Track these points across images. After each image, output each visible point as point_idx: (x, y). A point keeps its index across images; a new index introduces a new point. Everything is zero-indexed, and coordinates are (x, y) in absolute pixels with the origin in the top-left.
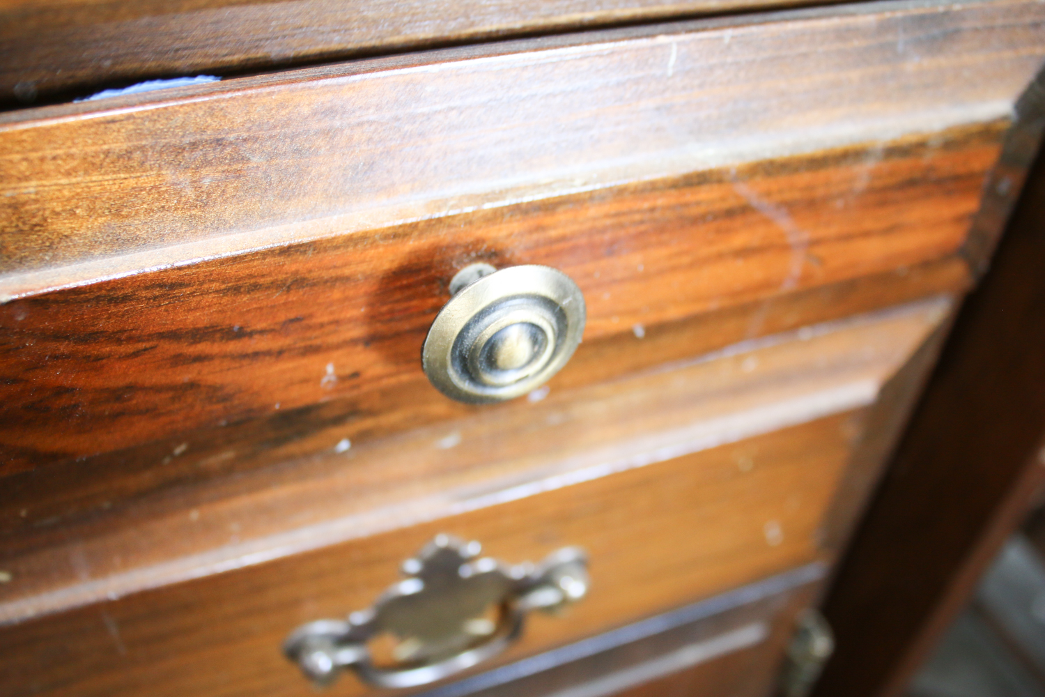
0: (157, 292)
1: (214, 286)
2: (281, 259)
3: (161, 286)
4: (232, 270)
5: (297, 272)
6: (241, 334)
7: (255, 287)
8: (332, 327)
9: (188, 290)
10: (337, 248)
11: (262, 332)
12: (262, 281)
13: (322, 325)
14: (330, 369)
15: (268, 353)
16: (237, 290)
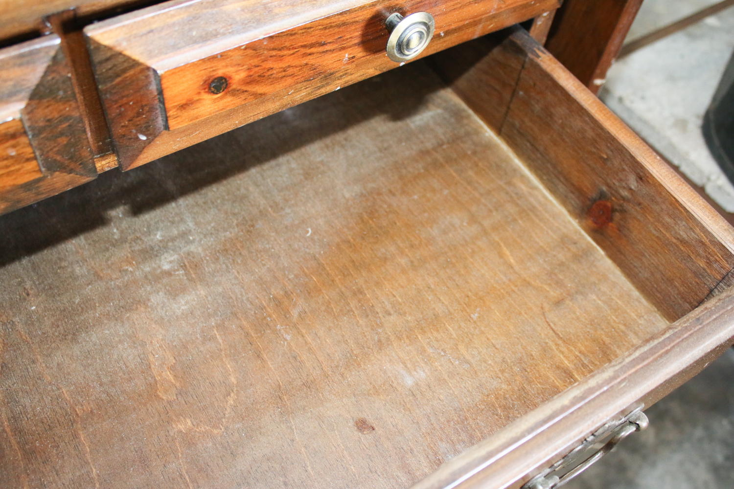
0: (303, 31)
1: (320, 27)
2: (339, 16)
3: (305, 28)
4: (326, 22)
5: (343, 20)
6: (324, 44)
7: (331, 27)
8: (350, 40)
9: (312, 29)
10: (356, 11)
11: (330, 43)
12: (333, 24)
13: (347, 39)
14: (347, 55)
15: (330, 51)
16: (325, 28)
